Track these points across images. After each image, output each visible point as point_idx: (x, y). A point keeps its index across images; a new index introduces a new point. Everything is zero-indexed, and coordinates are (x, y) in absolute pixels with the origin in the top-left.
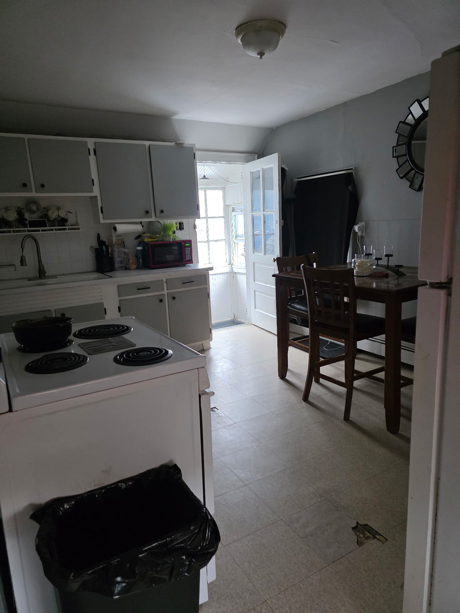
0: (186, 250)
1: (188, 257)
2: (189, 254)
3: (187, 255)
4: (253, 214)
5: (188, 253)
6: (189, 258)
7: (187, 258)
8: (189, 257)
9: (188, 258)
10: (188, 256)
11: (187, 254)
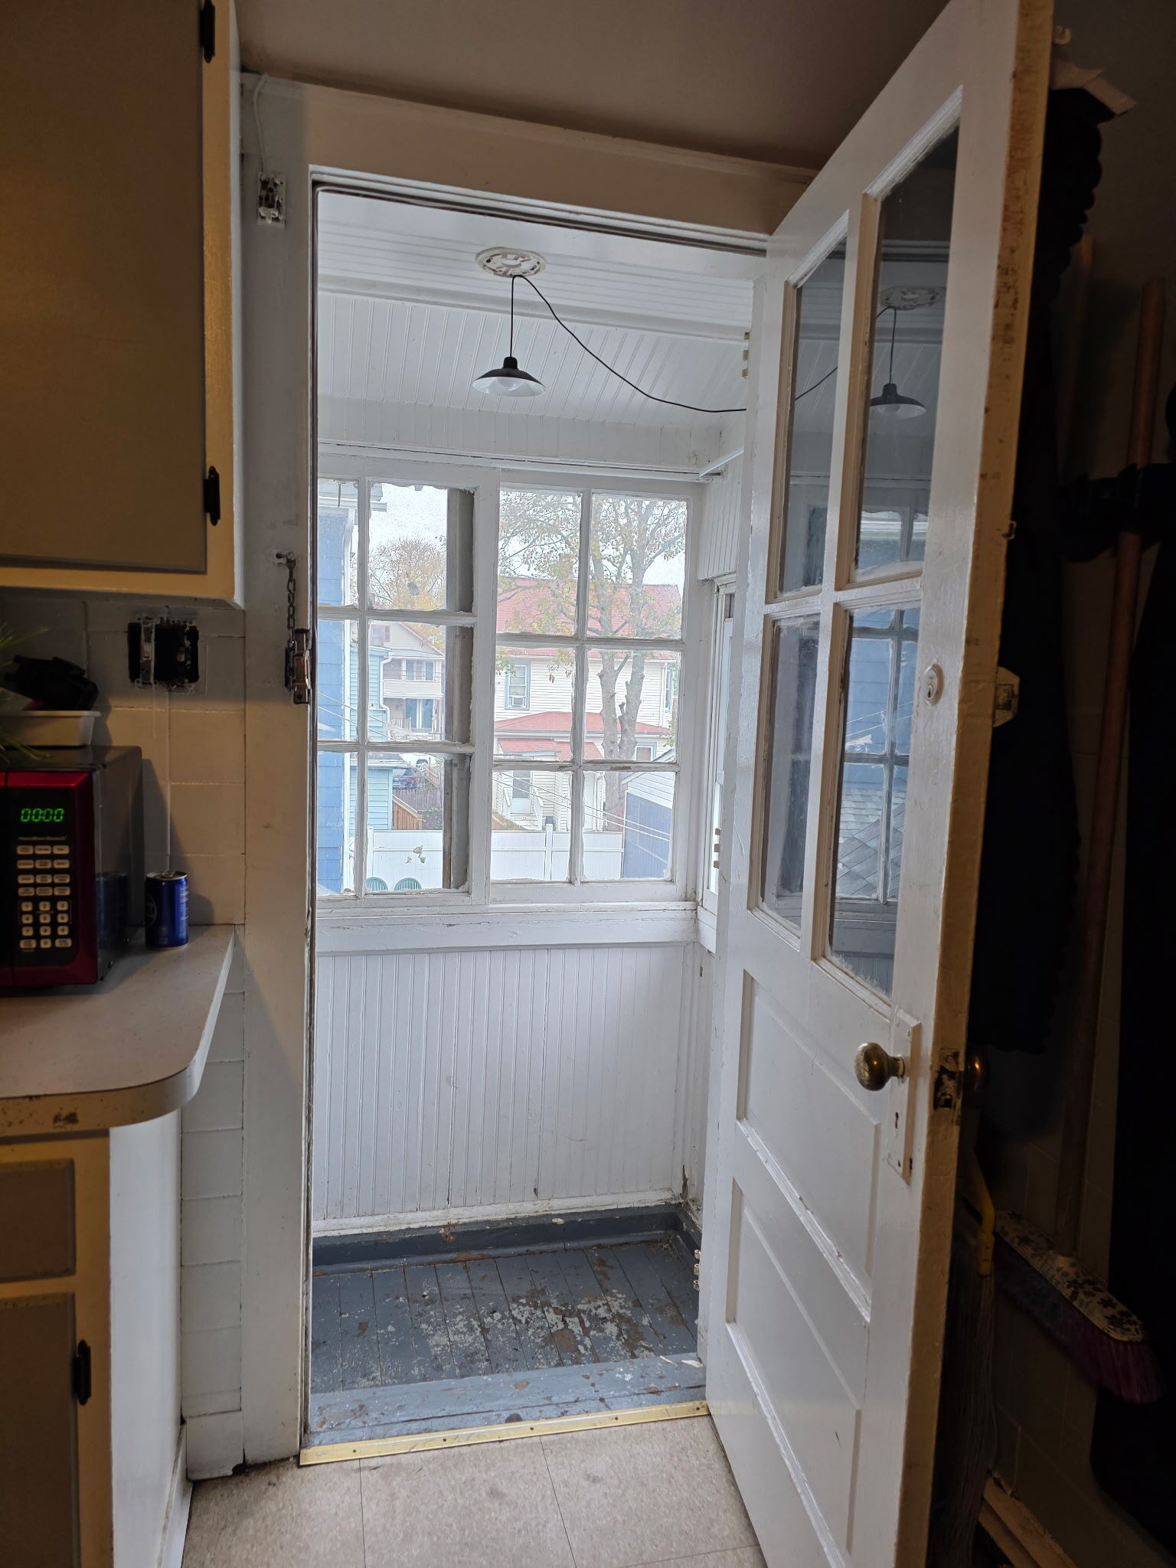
0: (22, 865)
1: (36, 925)
2: (53, 900)
3: (27, 907)
4: (774, 609)
5: (40, 892)
6: (54, 936)
7: (28, 932)
8: (54, 925)
9: (37, 936)
10: (45, 919)
11: (36, 900)
